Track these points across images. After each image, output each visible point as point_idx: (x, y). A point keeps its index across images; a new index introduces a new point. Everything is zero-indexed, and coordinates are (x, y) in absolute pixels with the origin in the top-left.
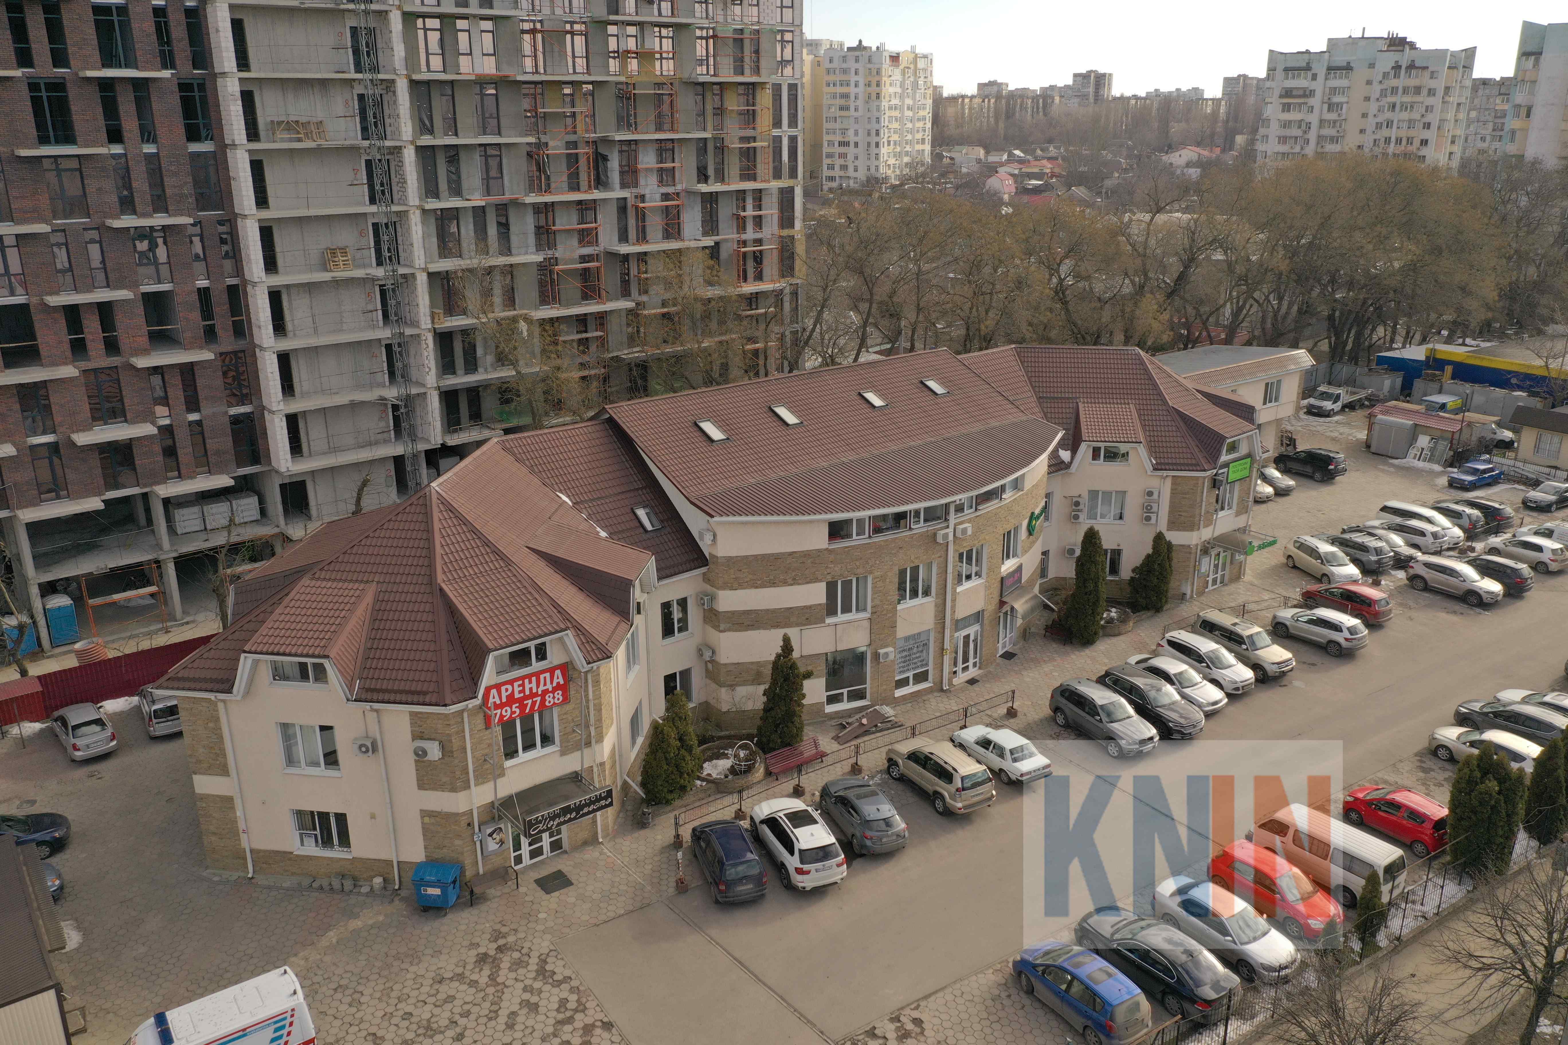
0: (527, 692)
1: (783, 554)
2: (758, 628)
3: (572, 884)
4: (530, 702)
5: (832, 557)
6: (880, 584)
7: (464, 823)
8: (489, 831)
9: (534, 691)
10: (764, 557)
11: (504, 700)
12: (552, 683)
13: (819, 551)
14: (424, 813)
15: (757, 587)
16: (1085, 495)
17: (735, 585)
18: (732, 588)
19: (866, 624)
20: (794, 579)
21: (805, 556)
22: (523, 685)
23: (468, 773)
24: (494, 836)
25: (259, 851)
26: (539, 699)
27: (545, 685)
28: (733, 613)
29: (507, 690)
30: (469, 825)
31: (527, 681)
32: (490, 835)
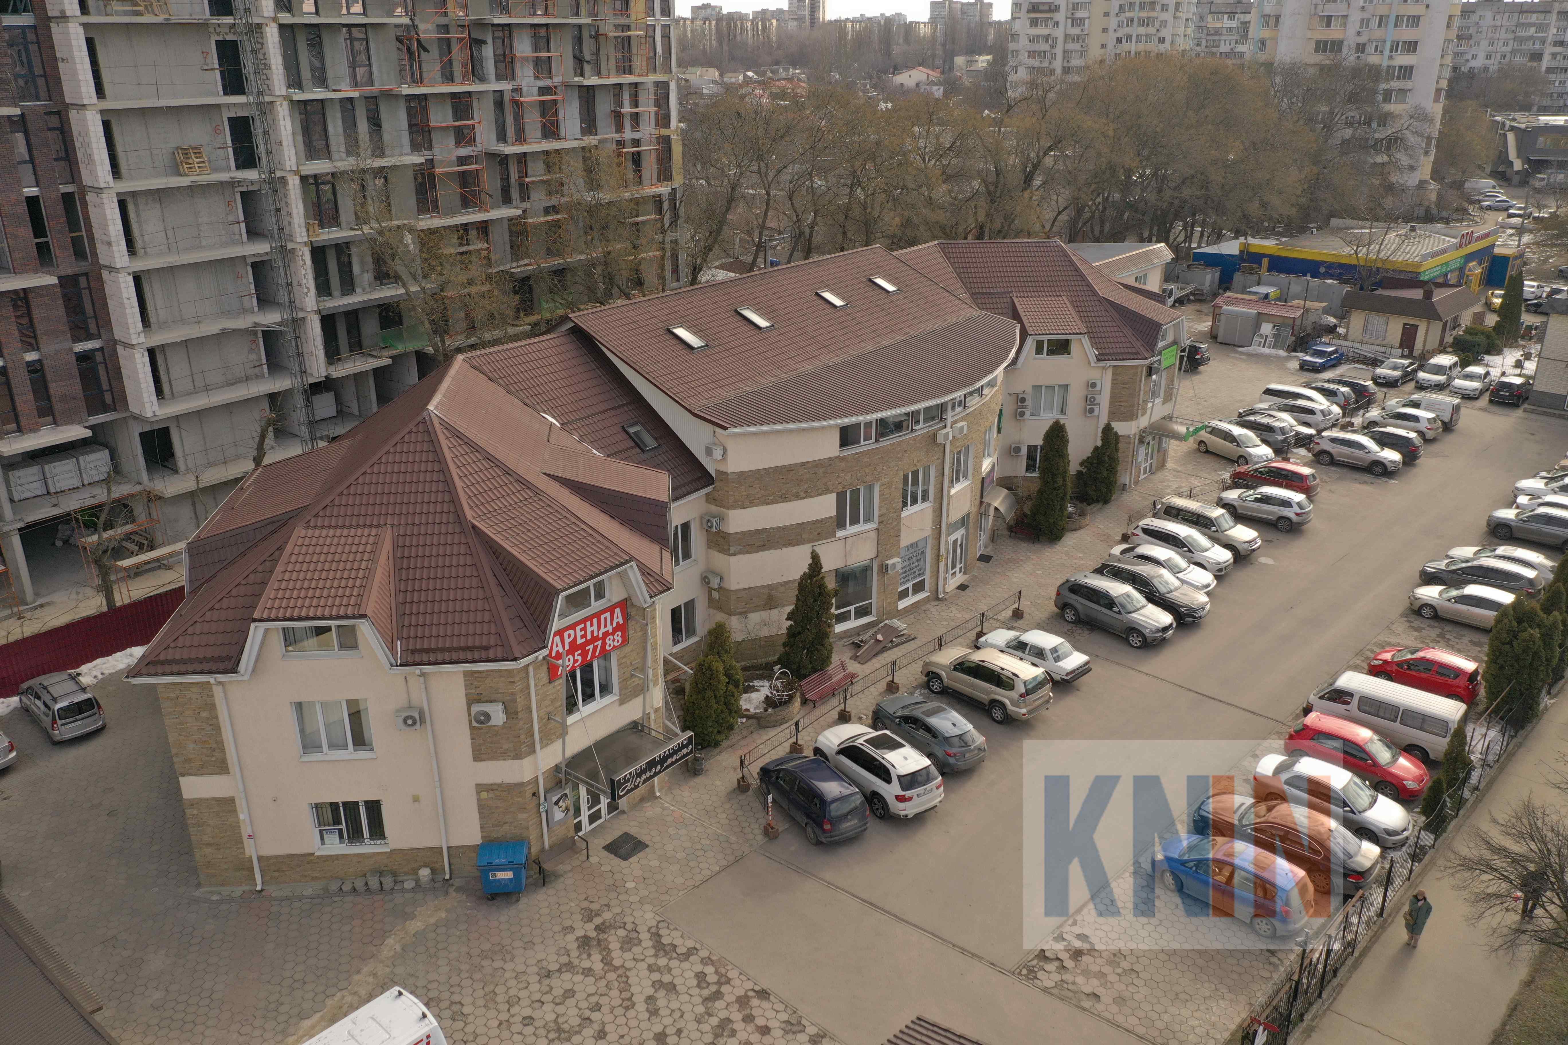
0: (589, 637)
1: (795, 465)
2: (770, 548)
3: (647, 846)
4: (591, 647)
5: (843, 465)
6: (887, 491)
7: (529, 794)
8: (555, 799)
9: (596, 634)
10: (775, 469)
11: (567, 647)
12: (612, 623)
13: (830, 459)
14: (481, 788)
15: (768, 504)
16: (1029, 390)
17: (747, 503)
18: (743, 507)
19: (873, 535)
20: (806, 492)
21: (817, 466)
22: (584, 629)
23: (532, 736)
24: (560, 804)
25: (268, 858)
26: (600, 643)
27: (606, 626)
28: (744, 533)
29: (569, 636)
30: (534, 794)
31: (588, 623)
32: (556, 803)
